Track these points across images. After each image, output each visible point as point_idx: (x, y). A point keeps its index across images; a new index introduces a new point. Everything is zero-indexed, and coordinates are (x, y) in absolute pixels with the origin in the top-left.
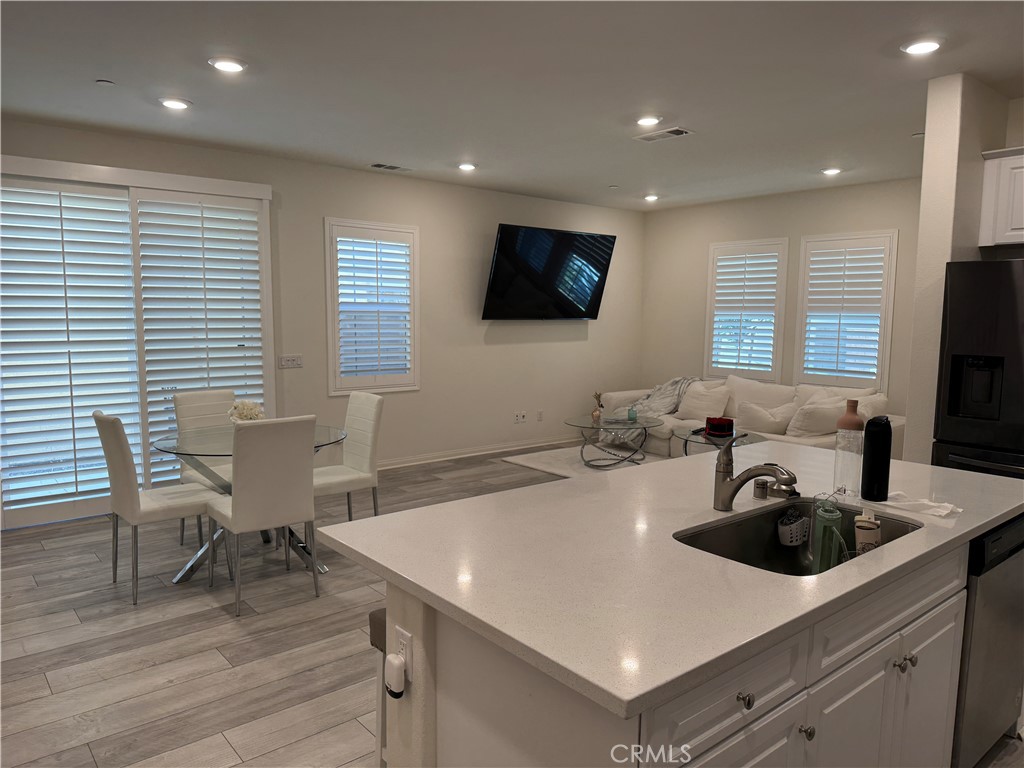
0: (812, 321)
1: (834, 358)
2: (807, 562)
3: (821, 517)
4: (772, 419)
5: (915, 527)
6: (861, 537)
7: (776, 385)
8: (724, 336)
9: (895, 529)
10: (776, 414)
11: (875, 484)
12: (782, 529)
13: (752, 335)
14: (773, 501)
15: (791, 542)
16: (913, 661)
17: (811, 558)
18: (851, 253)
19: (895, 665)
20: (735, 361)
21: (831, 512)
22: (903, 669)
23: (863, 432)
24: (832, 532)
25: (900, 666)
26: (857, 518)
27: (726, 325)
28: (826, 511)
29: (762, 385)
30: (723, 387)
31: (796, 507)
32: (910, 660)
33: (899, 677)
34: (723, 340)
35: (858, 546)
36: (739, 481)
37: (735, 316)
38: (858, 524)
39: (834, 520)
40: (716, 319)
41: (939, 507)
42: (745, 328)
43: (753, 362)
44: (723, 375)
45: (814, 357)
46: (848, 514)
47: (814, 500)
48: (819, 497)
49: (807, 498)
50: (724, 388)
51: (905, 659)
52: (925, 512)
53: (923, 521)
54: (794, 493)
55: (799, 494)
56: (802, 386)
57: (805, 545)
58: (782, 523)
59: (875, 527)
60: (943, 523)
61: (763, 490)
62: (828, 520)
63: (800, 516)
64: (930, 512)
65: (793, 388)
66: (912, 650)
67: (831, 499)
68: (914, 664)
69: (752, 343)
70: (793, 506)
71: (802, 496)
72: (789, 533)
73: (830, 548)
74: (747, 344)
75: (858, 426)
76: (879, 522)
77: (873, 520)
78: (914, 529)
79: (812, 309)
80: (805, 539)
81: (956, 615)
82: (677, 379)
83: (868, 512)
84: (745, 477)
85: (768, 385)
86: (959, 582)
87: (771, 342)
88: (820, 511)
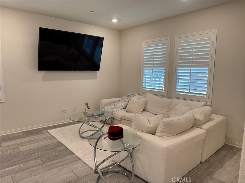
18: (196, 41)
40: (144, 71)
56: (174, 99)
65: (170, 100)
82: (129, 94)
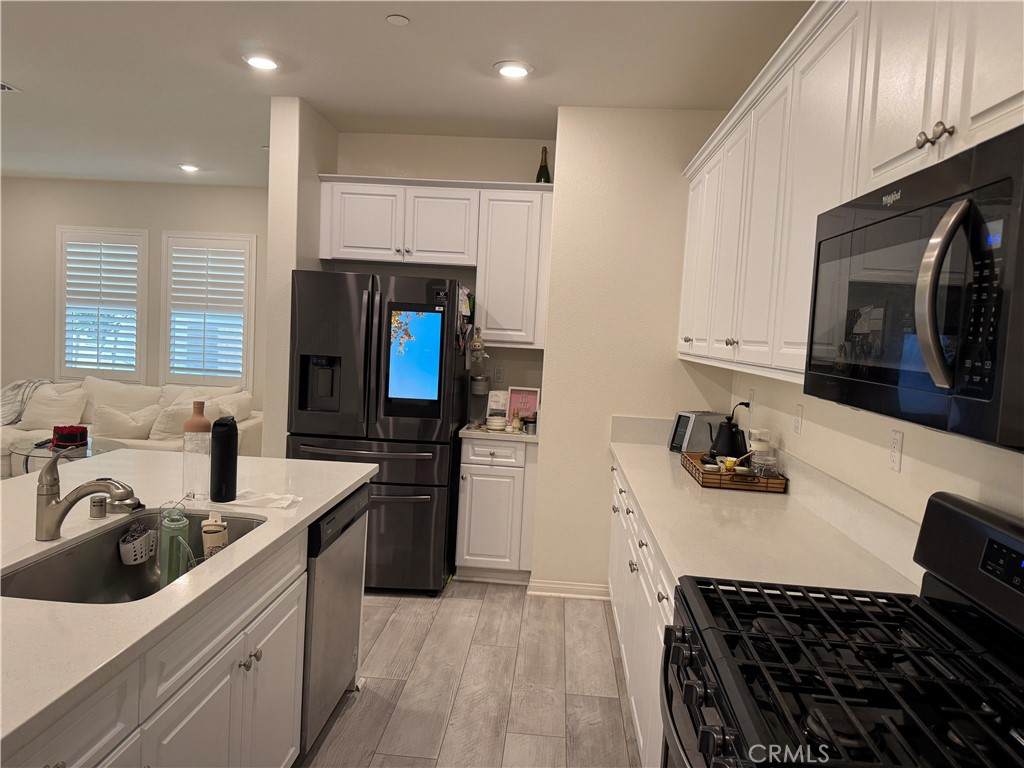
0: (177, 319)
1: (201, 358)
2: (155, 578)
3: (167, 527)
4: (133, 423)
5: (260, 522)
6: (208, 541)
7: (141, 386)
8: (82, 332)
9: (240, 528)
10: (138, 418)
11: (224, 486)
12: (124, 548)
13: (115, 333)
14: (113, 519)
15: (135, 560)
16: (258, 657)
17: (159, 572)
18: (213, 253)
19: (240, 666)
20: (95, 361)
21: (178, 521)
22: (247, 667)
23: (211, 434)
24: (179, 543)
25: (244, 665)
26: (204, 523)
27: (84, 319)
28: (173, 520)
29: (124, 387)
30: (77, 390)
31: (141, 520)
32: (255, 655)
33: (245, 676)
34: (81, 337)
35: (206, 551)
36: (66, 503)
37: (92, 309)
38: (205, 529)
39: (180, 529)
40: (68, 312)
41: (282, 499)
42: (106, 324)
43: (117, 362)
44: (80, 376)
45: (181, 355)
46: (195, 520)
47: (161, 511)
48: (166, 506)
49: (153, 509)
50: (80, 391)
51: (251, 656)
52: (271, 505)
53: (266, 515)
54: (139, 506)
55: (144, 506)
56: (168, 386)
57: (152, 560)
58: (124, 541)
59: (222, 529)
60: (284, 513)
61: (100, 508)
62: (174, 530)
63: (145, 530)
64: (275, 504)
65: (159, 389)
66: (257, 644)
67: (179, 506)
68: (258, 659)
69: (116, 341)
70: (137, 521)
71: (147, 507)
72: (133, 551)
73: (178, 557)
74: (110, 342)
75: (205, 428)
76: (225, 523)
77: (219, 522)
78: (259, 524)
79: (175, 306)
80: (152, 554)
81: (299, 598)
82: (20, 382)
83: (216, 514)
84: (74, 497)
85: (132, 387)
86: (300, 566)
87: (134, 340)
88: (166, 522)
